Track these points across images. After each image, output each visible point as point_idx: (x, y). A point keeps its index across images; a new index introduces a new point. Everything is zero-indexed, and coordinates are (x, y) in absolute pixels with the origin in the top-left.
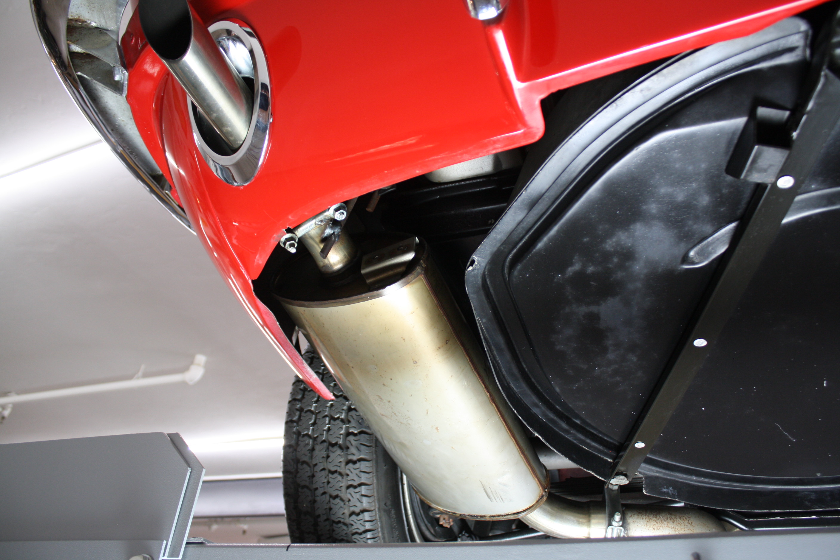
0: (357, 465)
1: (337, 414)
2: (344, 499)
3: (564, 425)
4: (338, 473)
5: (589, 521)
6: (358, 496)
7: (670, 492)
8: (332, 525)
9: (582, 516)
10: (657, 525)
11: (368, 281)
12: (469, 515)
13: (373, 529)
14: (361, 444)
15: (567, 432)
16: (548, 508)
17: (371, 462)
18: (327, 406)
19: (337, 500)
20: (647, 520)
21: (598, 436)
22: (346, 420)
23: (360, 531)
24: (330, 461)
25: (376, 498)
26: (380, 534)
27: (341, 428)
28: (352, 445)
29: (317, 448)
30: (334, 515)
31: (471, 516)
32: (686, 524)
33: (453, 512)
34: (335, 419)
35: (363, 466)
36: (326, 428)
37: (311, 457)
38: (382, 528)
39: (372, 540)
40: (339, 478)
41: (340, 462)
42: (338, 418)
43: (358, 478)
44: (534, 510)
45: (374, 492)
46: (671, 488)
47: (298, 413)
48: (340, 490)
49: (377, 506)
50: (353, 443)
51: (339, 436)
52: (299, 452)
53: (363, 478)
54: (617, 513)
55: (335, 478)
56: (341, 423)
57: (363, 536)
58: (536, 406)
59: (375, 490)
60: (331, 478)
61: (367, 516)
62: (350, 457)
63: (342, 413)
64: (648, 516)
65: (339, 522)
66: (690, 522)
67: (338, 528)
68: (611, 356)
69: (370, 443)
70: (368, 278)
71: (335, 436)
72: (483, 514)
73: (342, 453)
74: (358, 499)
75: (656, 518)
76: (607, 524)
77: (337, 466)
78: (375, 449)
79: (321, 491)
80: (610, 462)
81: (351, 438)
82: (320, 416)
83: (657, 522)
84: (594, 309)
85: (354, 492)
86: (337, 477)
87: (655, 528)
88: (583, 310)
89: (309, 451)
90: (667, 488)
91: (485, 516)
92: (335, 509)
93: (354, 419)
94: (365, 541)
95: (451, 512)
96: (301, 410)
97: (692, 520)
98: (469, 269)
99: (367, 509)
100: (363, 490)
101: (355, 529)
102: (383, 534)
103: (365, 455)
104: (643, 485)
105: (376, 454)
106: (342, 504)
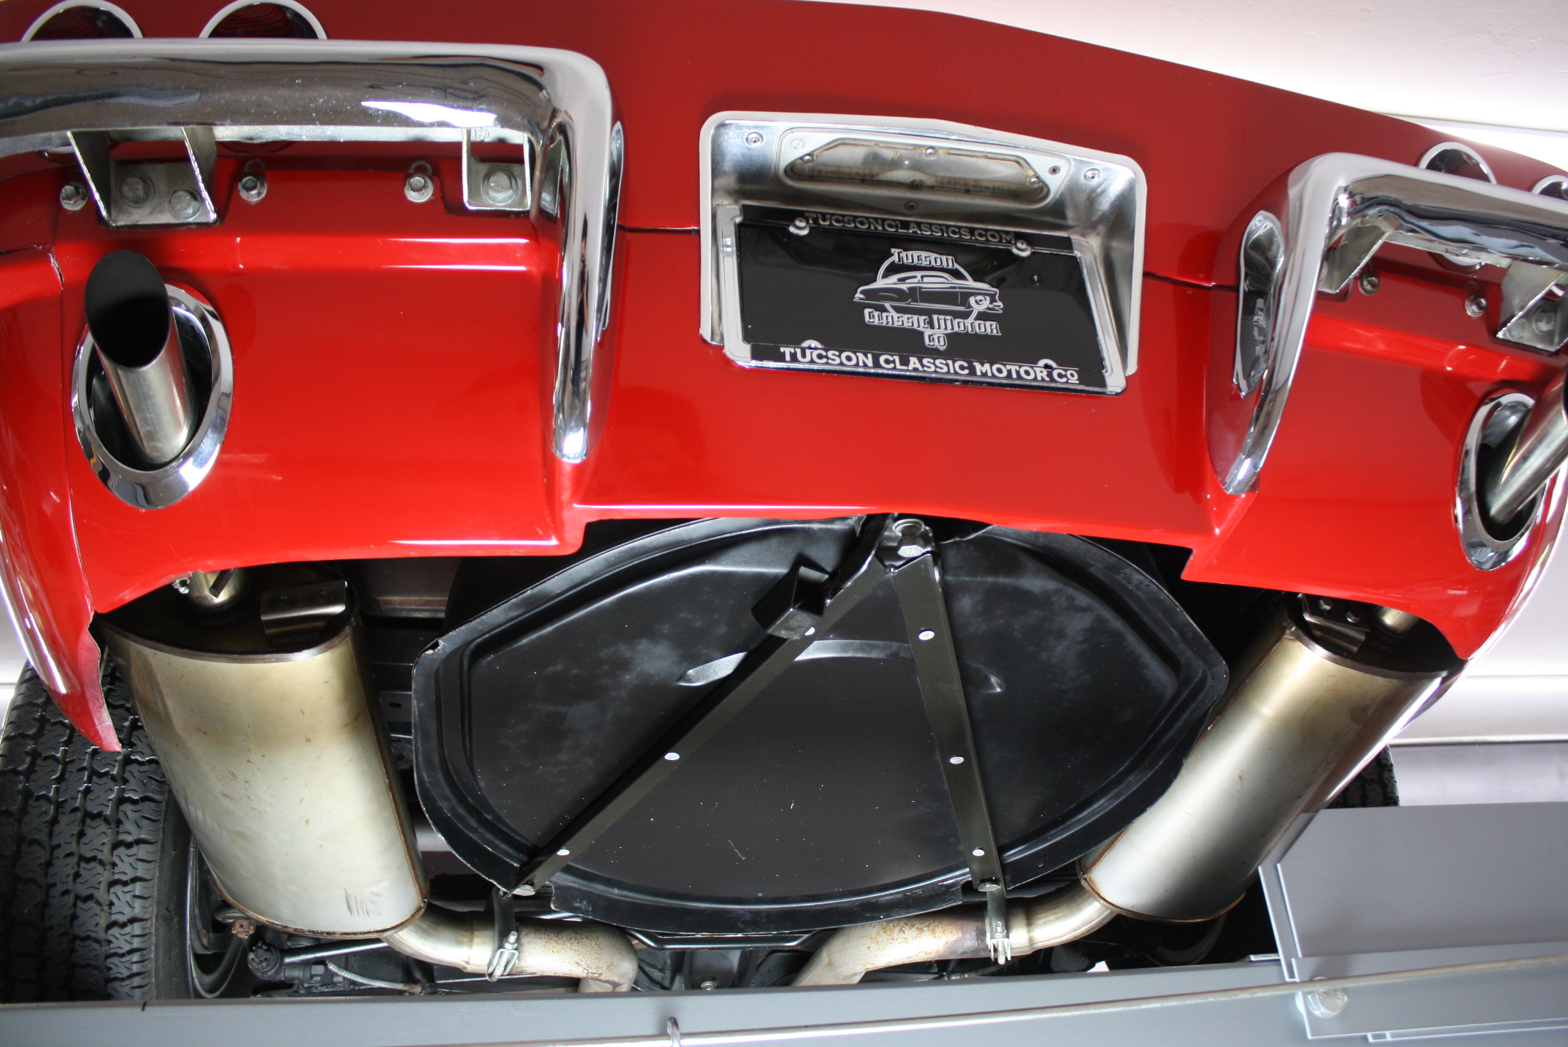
0: (134, 850)
1: (105, 766)
2: (102, 901)
3: (473, 823)
4: (98, 861)
5: (471, 941)
6: (128, 897)
7: (583, 908)
8: (73, 942)
9: (463, 933)
10: (558, 947)
11: (268, 632)
12: (309, 931)
13: (144, 947)
14: (143, 817)
15: (474, 830)
16: (424, 925)
17: (156, 845)
18: (87, 753)
19: (91, 904)
20: (546, 940)
21: (509, 835)
22: (118, 778)
23: (121, 951)
24: (86, 842)
25: (155, 900)
26: (153, 955)
27: (112, 790)
28: (127, 818)
29: (64, 819)
30: (79, 926)
31: (313, 932)
32: (594, 946)
33: (284, 925)
34: (101, 776)
35: (142, 851)
36: (82, 788)
37: (51, 834)
38: (156, 945)
39: (140, 965)
40: (100, 869)
41: (104, 844)
42: (107, 774)
43: (133, 870)
44: (406, 926)
45: (153, 892)
46: (585, 902)
47: (28, 759)
48: (98, 889)
49: (155, 912)
50: (130, 814)
51: (106, 803)
52: (26, 824)
53: (140, 870)
54: (513, 932)
55: (92, 869)
56: (111, 783)
57: (127, 958)
58: (446, 798)
59: (156, 889)
60: (84, 868)
61: (137, 928)
62: (122, 837)
63: (115, 766)
64: (548, 935)
65: (89, 938)
66: (598, 943)
67: (83, 947)
68: (563, 757)
69: (158, 816)
70: (268, 628)
71: (98, 801)
72: (331, 930)
73: (109, 830)
74: (128, 902)
75: (558, 937)
76: (496, 945)
77: (98, 850)
78: (164, 824)
79: (61, 888)
80: (516, 867)
81: (127, 808)
82: (71, 768)
83: (558, 944)
84: (562, 709)
85: (123, 892)
86: (95, 867)
87: (555, 951)
88: (549, 708)
89: (46, 824)
90: (581, 902)
91: (334, 933)
92: (83, 916)
93: (134, 777)
94: (128, 966)
95: (281, 925)
96: (35, 755)
97: (601, 940)
98: (427, 652)
99: (140, 916)
100: (138, 888)
101: (115, 948)
102: (156, 954)
103: (148, 835)
104: (551, 897)
105: (164, 833)
106: (97, 909)
